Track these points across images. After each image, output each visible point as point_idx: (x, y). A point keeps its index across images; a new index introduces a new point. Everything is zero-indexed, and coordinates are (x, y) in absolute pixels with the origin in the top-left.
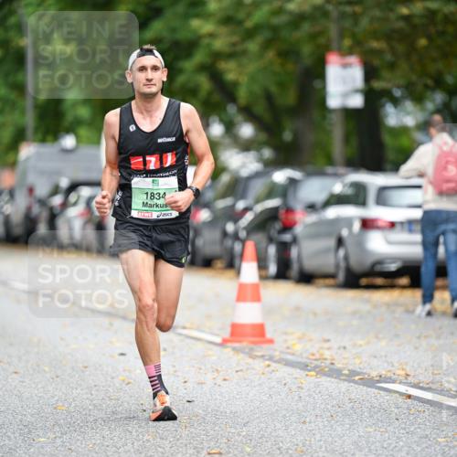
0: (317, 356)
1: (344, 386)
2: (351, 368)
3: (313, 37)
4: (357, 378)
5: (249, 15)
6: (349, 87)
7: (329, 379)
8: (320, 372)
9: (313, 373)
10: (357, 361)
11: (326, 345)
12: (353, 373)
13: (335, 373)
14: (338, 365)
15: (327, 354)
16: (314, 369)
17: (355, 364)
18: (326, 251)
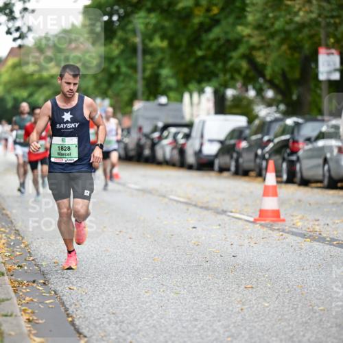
0: (312, 230)
1: (327, 247)
2: (331, 237)
3: (311, 37)
4: (335, 243)
5: (273, 24)
6: (332, 68)
7: (318, 243)
8: (313, 239)
9: (309, 240)
10: (335, 233)
11: (317, 223)
12: (333, 240)
13: (321, 239)
14: (324, 235)
15: (317, 228)
16: (309, 237)
17: (334, 234)
18: (317, 166)
